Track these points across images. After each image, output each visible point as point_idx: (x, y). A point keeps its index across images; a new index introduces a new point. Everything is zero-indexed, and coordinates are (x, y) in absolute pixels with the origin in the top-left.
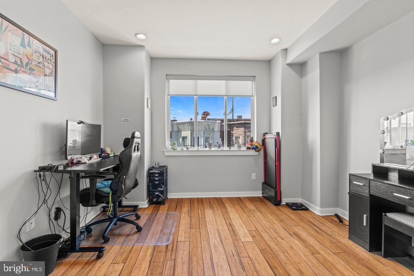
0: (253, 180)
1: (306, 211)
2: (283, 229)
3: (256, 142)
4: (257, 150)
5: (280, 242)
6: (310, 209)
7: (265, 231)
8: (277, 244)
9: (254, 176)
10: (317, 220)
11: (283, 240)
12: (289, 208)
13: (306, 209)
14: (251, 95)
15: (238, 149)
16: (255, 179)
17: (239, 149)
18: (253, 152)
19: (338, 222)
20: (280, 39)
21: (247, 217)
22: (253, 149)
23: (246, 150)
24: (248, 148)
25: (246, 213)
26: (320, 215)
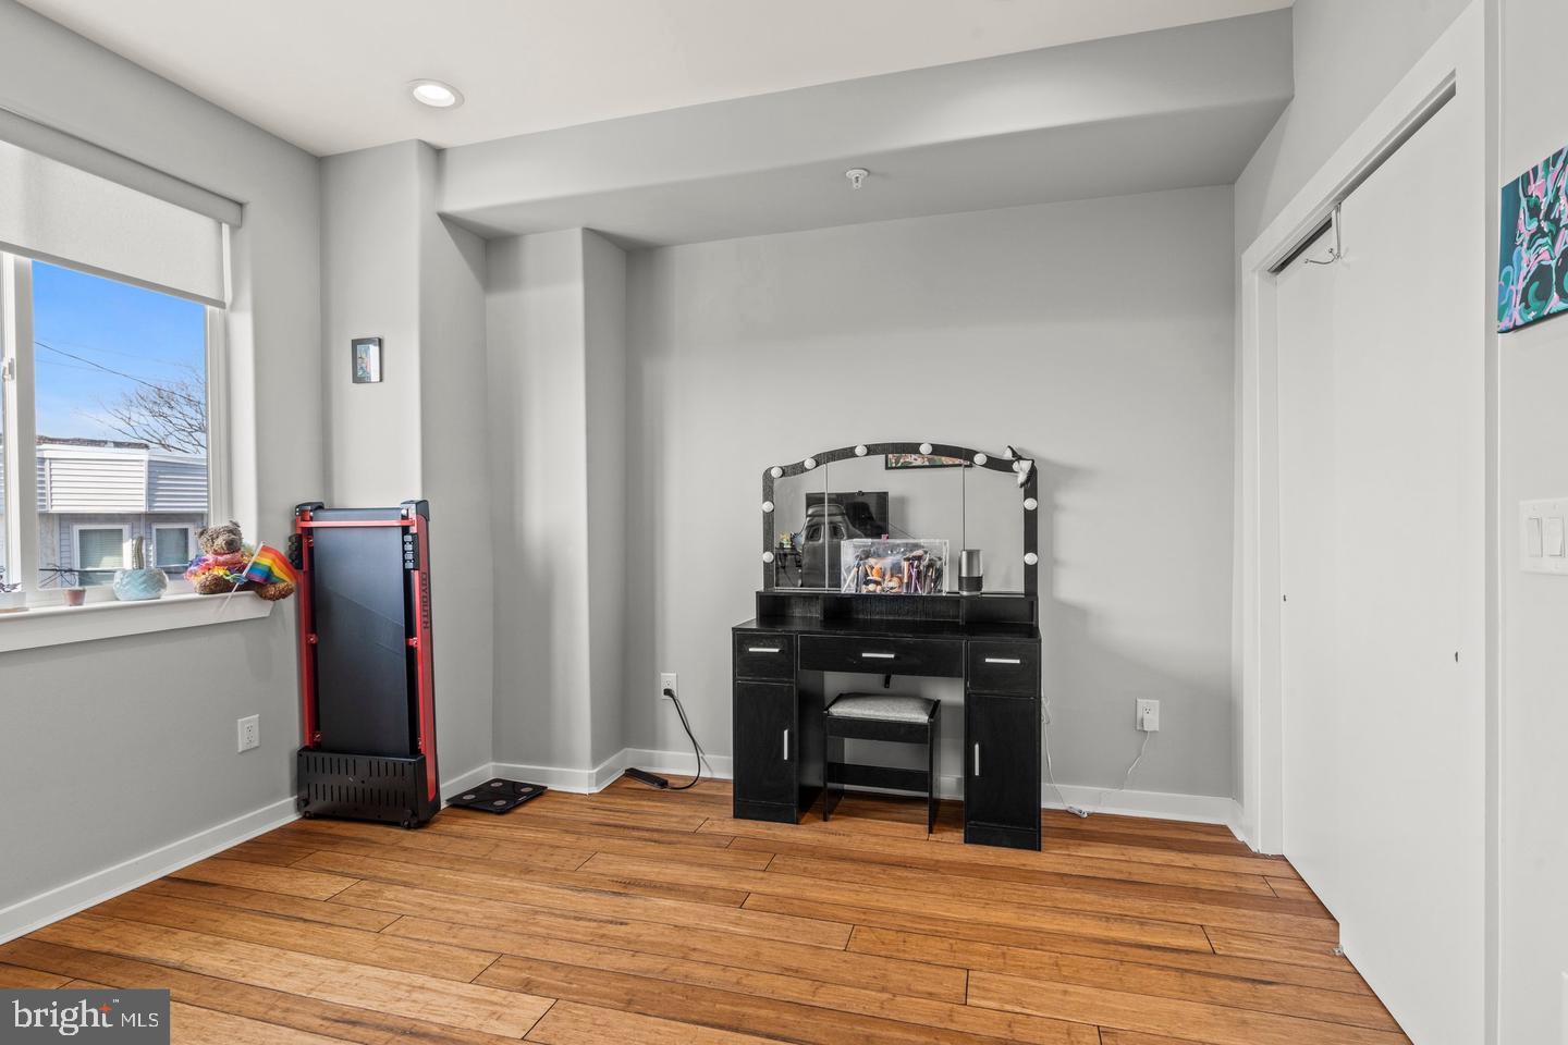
0: (243, 752)
1: (544, 798)
2: (570, 892)
3: (265, 549)
4: (272, 590)
5: (633, 938)
6: (551, 787)
7: (531, 936)
8: (634, 947)
9: (247, 730)
10: (610, 811)
11: (626, 924)
12: (479, 815)
13: (539, 792)
14: (212, 295)
15: (142, 595)
16: (256, 744)
17: (154, 594)
18: (242, 606)
19: (658, 789)
20: (460, 99)
21: (371, 936)
22: (248, 586)
23: (197, 596)
24: (218, 587)
25: (336, 921)
26: (596, 791)
